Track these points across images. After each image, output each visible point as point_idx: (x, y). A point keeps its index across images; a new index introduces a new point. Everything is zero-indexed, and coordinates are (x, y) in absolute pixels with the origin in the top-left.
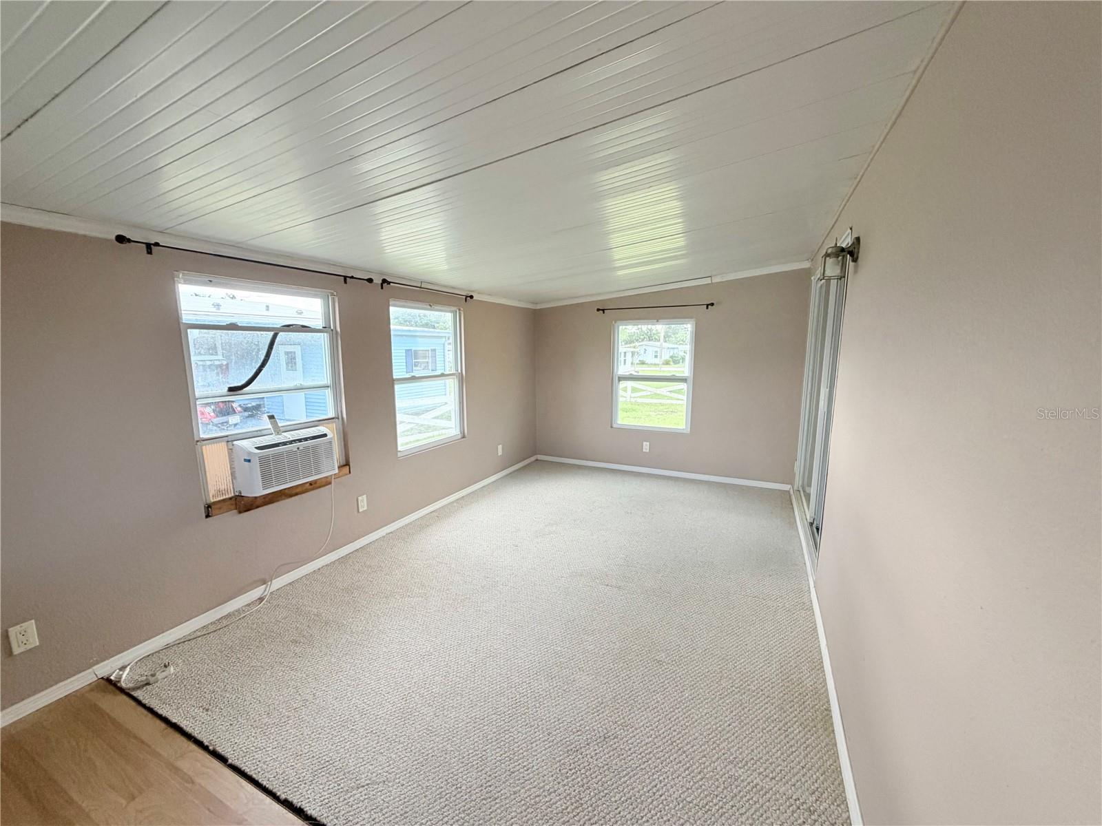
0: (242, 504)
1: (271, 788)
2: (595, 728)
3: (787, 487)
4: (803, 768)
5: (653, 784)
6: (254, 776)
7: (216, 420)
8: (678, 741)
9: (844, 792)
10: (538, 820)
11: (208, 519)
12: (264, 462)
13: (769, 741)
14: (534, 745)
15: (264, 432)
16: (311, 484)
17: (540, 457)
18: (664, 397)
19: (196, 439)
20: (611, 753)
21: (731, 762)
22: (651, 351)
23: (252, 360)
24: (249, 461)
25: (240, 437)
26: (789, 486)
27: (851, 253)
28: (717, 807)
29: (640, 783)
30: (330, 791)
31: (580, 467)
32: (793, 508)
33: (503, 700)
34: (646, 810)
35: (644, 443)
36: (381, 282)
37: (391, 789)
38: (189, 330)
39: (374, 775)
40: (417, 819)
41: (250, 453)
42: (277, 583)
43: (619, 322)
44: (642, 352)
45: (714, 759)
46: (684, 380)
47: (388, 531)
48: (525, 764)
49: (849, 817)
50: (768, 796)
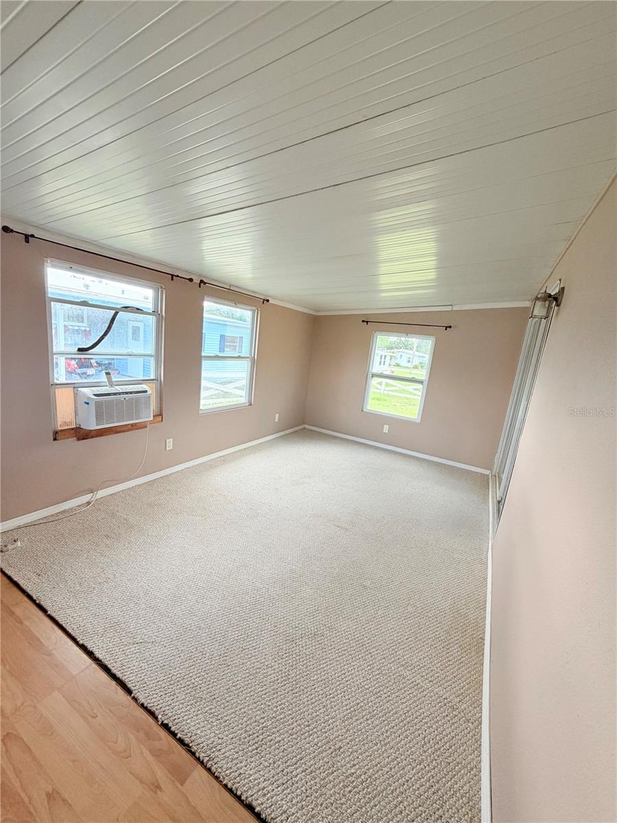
0: (81, 434)
1: (74, 635)
2: (309, 627)
3: (487, 472)
4: (455, 677)
5: (343, 672)
6: (64, 625)
7: (79, 371)
8: (367, 645)
9: (481, 699)
10: (255, 685)
11: (56, 441)
12: (98, 405)
13: (434, 655)
14: (263, 632)
15: (102, 384)
16: (132, 425)
17: (306, 426)
18: (410, 393)
19: (51, 383)
20: (317, 646)
21: (403, 665)
22: (405, 358)
23: (97, 330)
24: (88, 404)
25: (82, 385)
26: (489, 471)
27: (556, 299)
28: (386, 695)
29: (334, 670)
30: (114, 643)
31: (335, 437)
32: (489, 488)
33: (247, 598)
34: (334, 689)
35: (385, 426)
36: (199, 282)
37: (156, 648)
38: (52, 303)
39: (147, 636)
40: (171, 672)
41: (89, 398)
42: (101, 494)
43: (378, 332)
44: (399, 357)
45: (390, 661)
46: (421, 382)
47: (187, 466)
48: (254, 644)
49: (481, 717)
50: (425, 693)
